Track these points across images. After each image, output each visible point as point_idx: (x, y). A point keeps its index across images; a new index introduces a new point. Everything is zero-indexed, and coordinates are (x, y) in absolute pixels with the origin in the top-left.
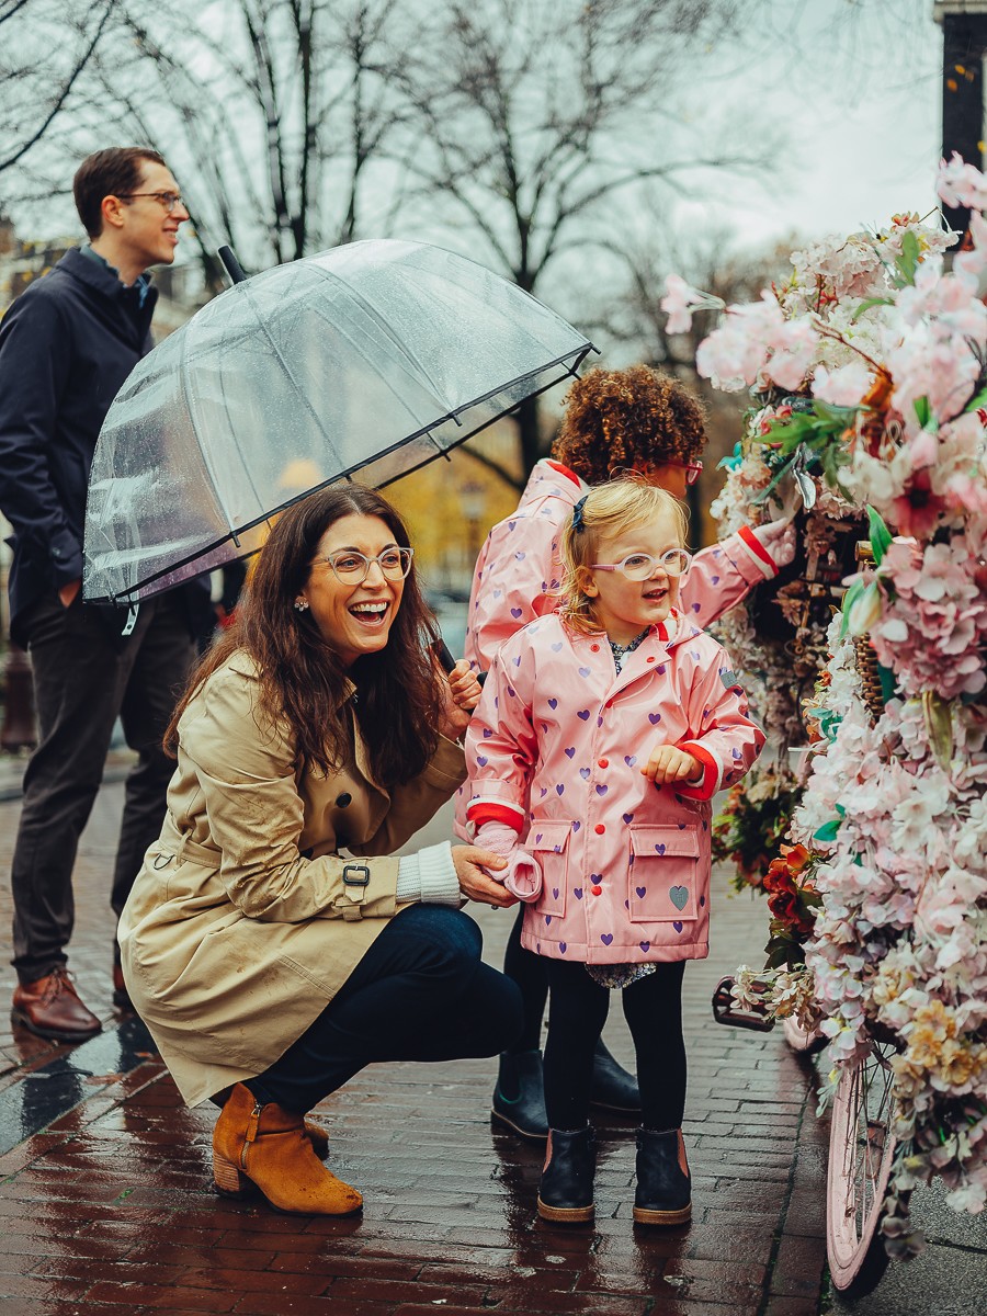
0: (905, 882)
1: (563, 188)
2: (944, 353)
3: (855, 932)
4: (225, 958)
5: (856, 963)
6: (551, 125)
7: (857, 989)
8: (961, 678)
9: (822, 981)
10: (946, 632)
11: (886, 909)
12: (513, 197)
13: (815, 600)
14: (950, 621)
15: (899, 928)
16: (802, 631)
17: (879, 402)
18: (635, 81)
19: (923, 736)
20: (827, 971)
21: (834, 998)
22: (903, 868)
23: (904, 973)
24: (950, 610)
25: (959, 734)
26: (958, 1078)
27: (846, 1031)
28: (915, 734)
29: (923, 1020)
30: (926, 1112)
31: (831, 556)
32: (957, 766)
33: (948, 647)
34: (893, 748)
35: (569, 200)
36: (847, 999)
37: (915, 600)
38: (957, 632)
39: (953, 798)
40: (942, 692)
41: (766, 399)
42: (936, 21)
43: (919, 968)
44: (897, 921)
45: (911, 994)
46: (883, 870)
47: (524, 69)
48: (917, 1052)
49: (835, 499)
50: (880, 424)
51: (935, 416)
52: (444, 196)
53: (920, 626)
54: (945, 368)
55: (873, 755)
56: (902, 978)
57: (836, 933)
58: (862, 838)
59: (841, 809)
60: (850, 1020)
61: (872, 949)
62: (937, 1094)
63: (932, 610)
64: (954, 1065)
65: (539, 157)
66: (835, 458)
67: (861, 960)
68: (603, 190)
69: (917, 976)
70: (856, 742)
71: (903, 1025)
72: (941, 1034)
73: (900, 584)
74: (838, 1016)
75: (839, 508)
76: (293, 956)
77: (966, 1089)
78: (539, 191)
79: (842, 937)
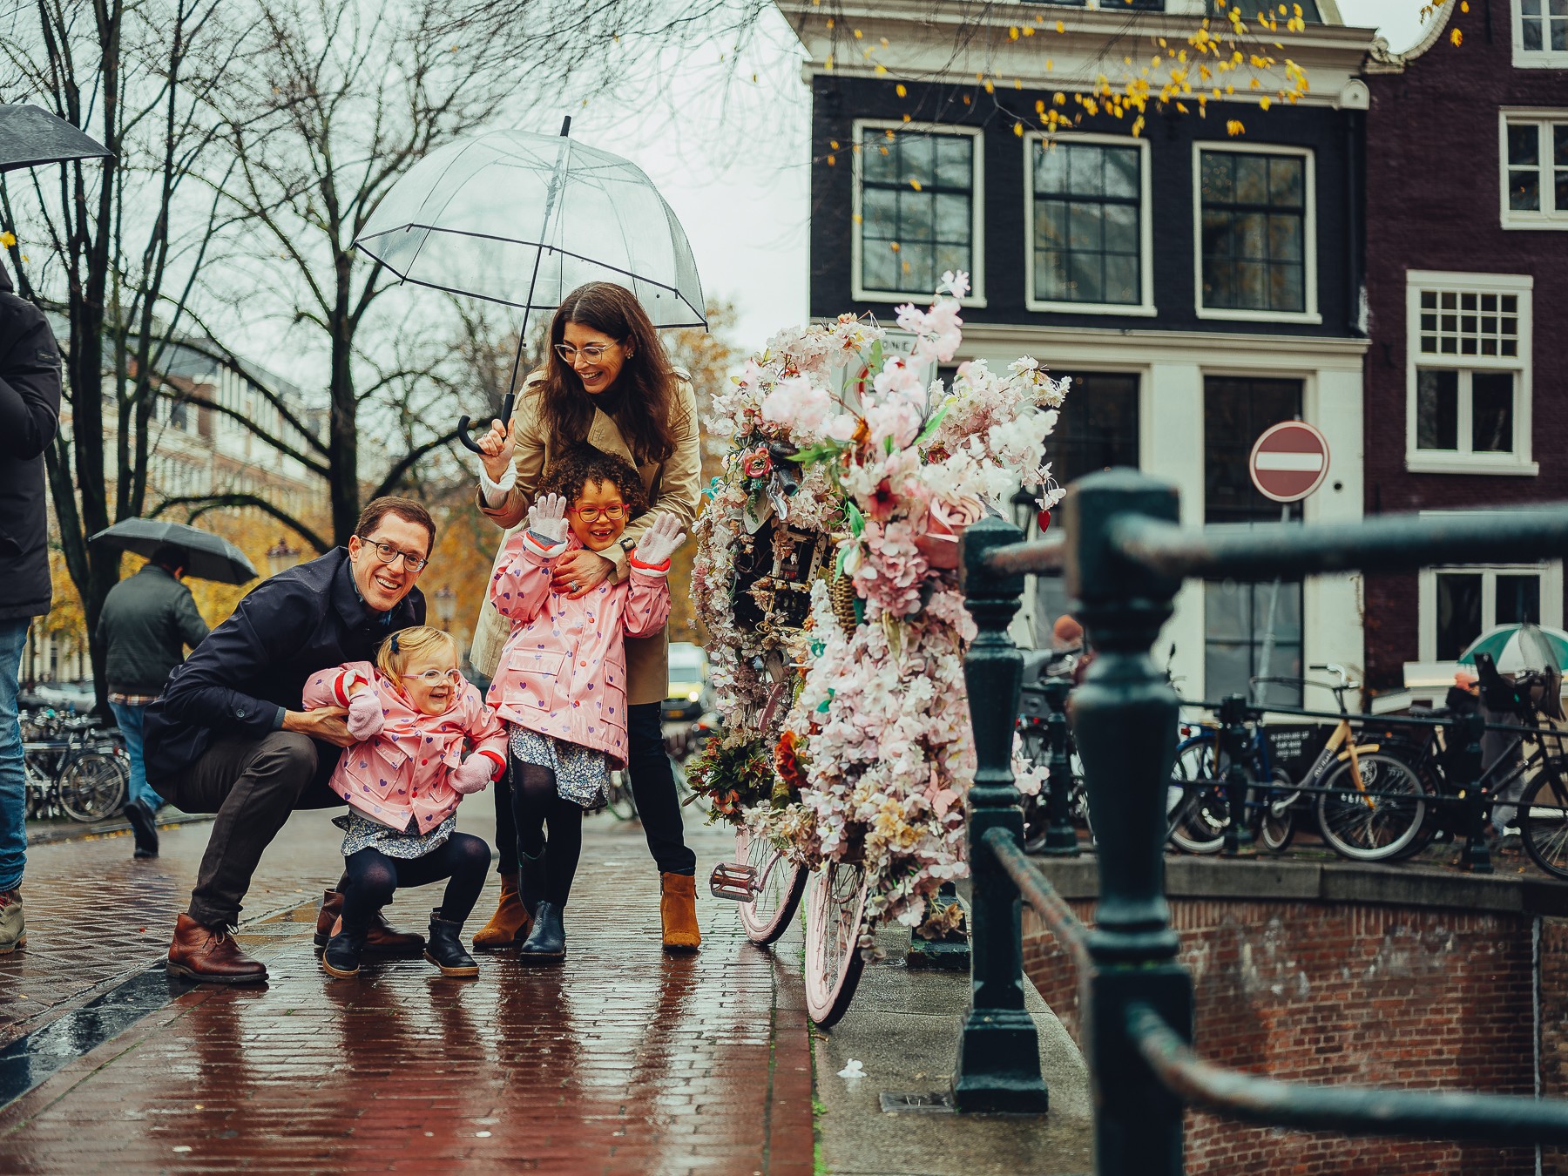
0: (872, 732)
2: (904, 411)
3: (839, 770)
5: (839, 789)
7: (840, 806)
8: (908, 602)
10: (899, 574)
11: (859, 751)
13: (778, 592)
14: (901, 567)
15: (868, 761)
16: (769, 615)
17: (860, 438)
19: (883, 642)
21: (825, 813)
22: (870, 724)
23: (872, 787)
24: (901, 561)
25: (904, 640)
26: (906, 843)
27: (833, 833)
28: (878, 642)
29: (884, 811)
30: (885, 867)
31: (793, 558)
32: (903, 660)
33: (900, 583)
34: (862, 653)
36: (834, 813)
37: (881, 555)
38: (905, 574)
39: (901, 681)
40: (895, 613)
41: (745, 442)
42: (805, 82)
43: (881, 782)
44: (867, 757)
45: (877, 797)
46: (858, 726)
48: (881, 830)
49: (800, 514)
50: (862, 451)
51: (896, 446)
52: (257, 226)
53: (884, 570)
54: (904, 419)
55: (850, 658)
57: (828, 771)
58: (845, 708)
59: (831, 692)
60: (834, 826)
61: (850, 779)
62: (893, 853)
63: (891, 561)
64: (903, 834)
67: (843, 787)
69: (880, 787)
70: (841, 653)
71: (871, 817)
72: (896, 817)
73: (872, 546)
74: (828, 825)
75: (802, 521)
77: (910, 850)
79: (832, 771)
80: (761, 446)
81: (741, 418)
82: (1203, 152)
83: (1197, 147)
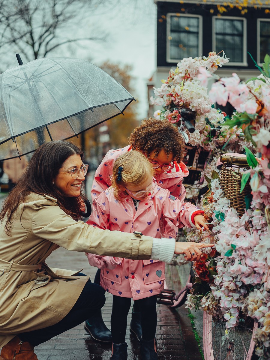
0: (258, 270)
1: (47, 43)
3: (236, 285)
4: (27, 308)
5: (236, 296)
6: (43, 26)
7: (237, 305)
9: (223, 301)
11: (250, 279)
12: (33, 45)
15: (254, 285)
17: (260, 112)
18: (68, 15)
19: (262, 222)
20: (225, 298)
21: (228, 307)
22: (256, 266)
23: (259, 301)
27: (232, 318)
28: (258, 221)
29: (268, 317)
30: (268, 347)
31: (188, 157)
34: (249, 225)
35: (49, 47)
36: (233, 308)
41: (168, 108)
42: (155, 3)
43: (265, 299)
44: (254, 283)
45: (262, 308)
46: (249, 266)
47: (36, 9)
48: (267, 328)
49: (194, 140)
52: (13, 44)
55: (242, 228)
56: (258, 302)
57: (230, 286)
58: (241, 255)
59: (233, 246)
60: (233, 314)
61: (242, 291)
65: (41, 34)
66: (249, 132)
67: (238, 295)
68: (58, 45)
69: (264, 302)
70: (235, 223)
71: (260, 318)
73: (265, 173)
74: (229, 313)
75: (195, 143)
76: (52, 305)
78: (40, 44)
79: (232, 286)
80: (175, 110)
81: (166, 98)
82: (261, 22)
83: (259, 20)
